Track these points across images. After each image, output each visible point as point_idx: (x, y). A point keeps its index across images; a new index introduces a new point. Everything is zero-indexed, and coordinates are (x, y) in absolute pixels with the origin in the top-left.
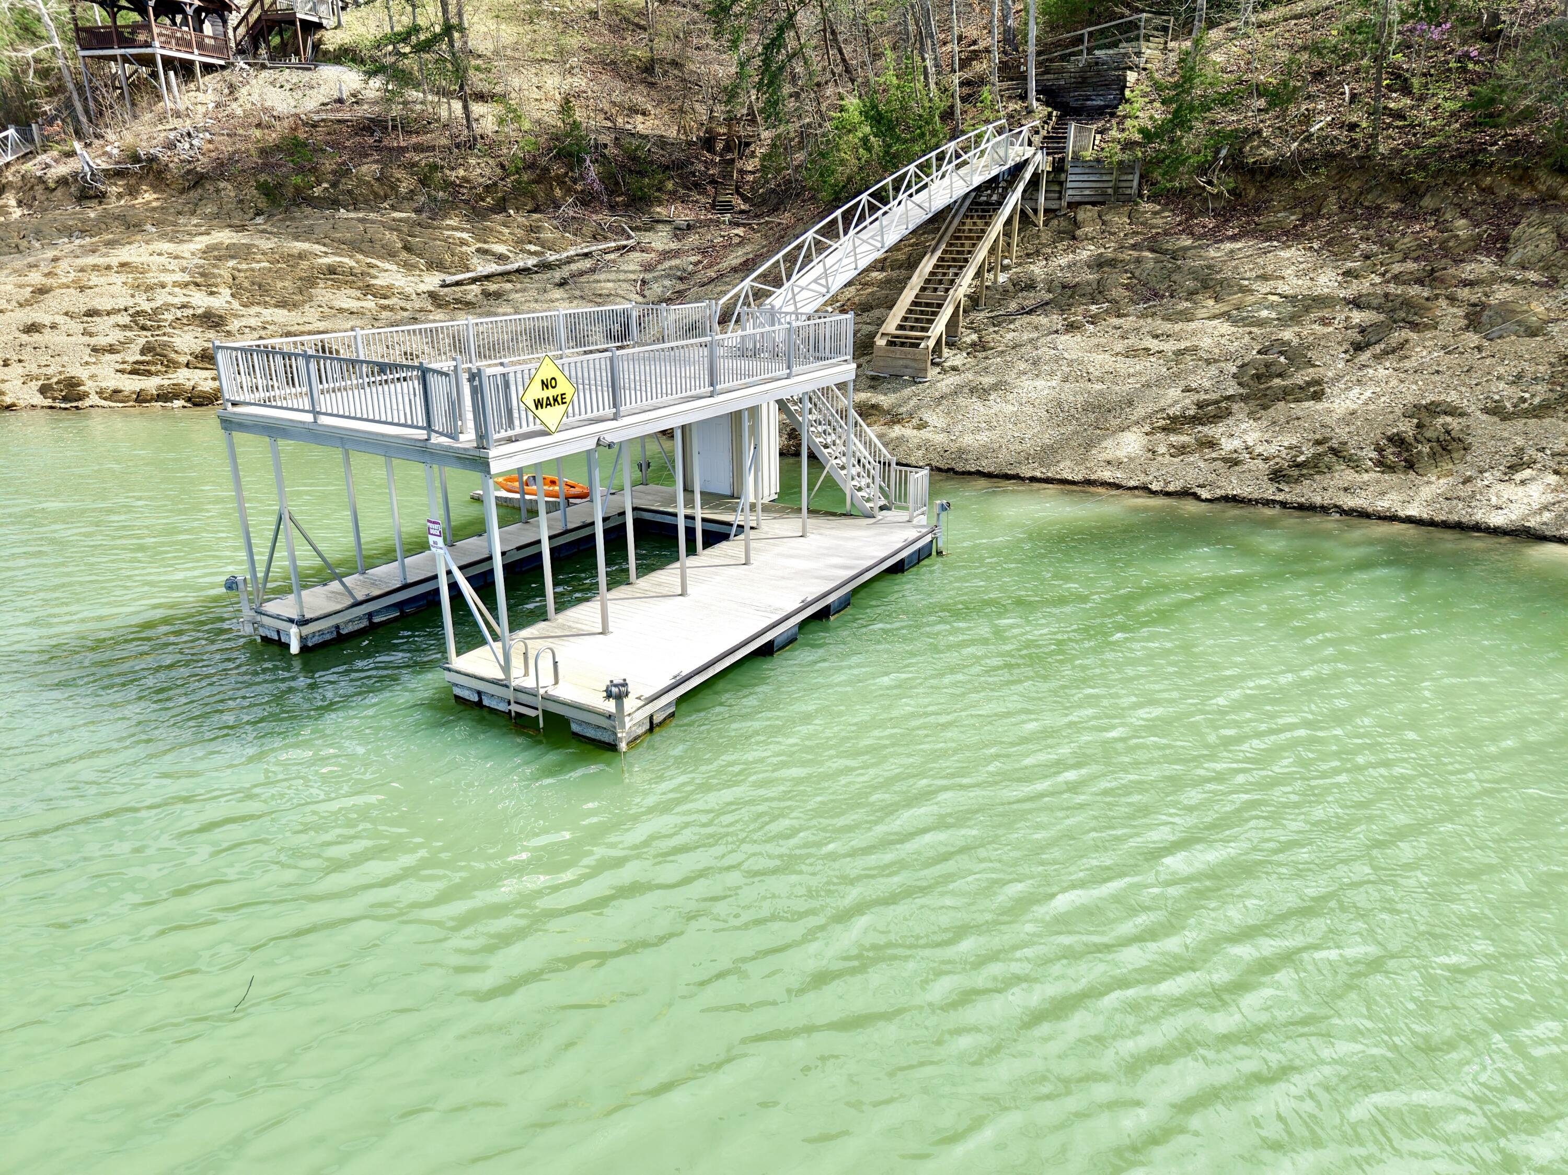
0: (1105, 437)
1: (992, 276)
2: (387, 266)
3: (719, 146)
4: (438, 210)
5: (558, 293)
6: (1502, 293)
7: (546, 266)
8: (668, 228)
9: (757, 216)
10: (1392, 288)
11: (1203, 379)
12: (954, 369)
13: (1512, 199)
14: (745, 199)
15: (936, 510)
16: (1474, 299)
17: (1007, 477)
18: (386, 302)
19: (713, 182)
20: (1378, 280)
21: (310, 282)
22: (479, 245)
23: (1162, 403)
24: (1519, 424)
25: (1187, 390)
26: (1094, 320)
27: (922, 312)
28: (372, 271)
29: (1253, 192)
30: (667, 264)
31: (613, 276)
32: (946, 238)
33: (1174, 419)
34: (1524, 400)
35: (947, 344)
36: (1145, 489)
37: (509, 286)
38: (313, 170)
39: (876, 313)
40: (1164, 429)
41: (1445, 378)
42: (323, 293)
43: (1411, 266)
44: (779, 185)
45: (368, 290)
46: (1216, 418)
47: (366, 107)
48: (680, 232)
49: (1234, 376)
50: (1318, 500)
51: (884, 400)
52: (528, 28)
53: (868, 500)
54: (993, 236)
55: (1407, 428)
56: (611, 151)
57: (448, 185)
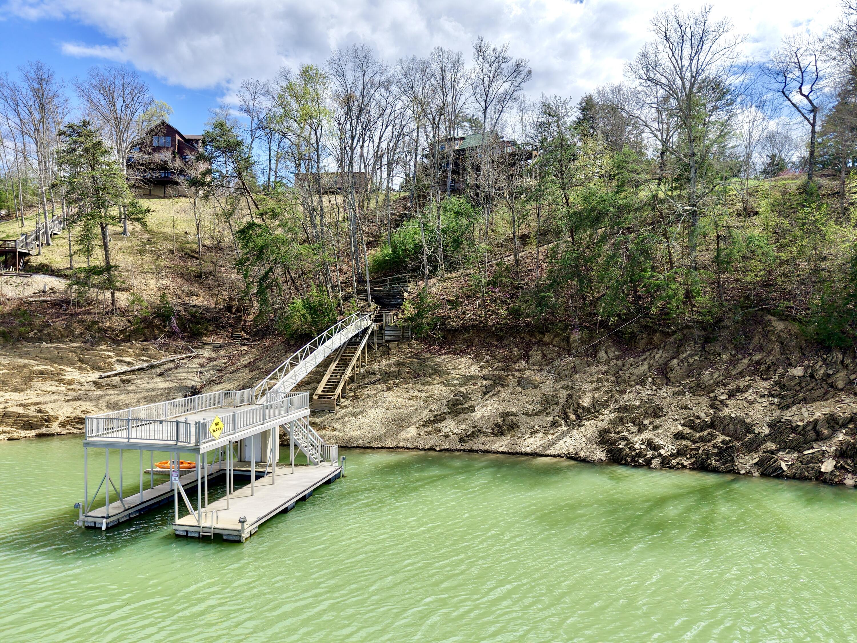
0: (402, 430)
1: (358, 369)
2: (69, 369)
3: (234, 310)
4: (96, 342)
5: (159, 379)
6: (528, 373)
7: (153, 367)
8: (210, 347)
9: (253, 341)
10: (495, 372)
11: (435, 406)
12: (345, 406)
13: (530, 341)
14: (247, 333)
15: (341, 460)
16: (519, 376)
17: (368, 448)
18: (71, 387)
19: (231, 326)
20: (491, 369)
21: (30, 378)
22: (117, 358)
23: (422, 416)
24: (533, 418)
25: (430, 411)
26: (397, 386)
27: (331, 385)
28: (62, 372)
29: (450, 337)
30: (211, 364)
31: (186, 370)
32: (340, 356)
33: (426, 422)
34: (534, 410)
35: (342, 397)
36: (417, 448)
37: (134, 377)
38: (30, 325)
39: (312, 385)
40: (423, 426)
41: (511, 403)
42: (36, 384)
43: (501, 364)
44: (263, 327)
45: (61, 381)
46: (440, 421)
47: (58, 294)
48: (216, 349)
49: (446, 405)
50: (474, 448)
51: (317, 420)
52: (139, 257)
53: (316, 459)
54: (358, 355)
55: (500, 420)
56: (183, 313)
57: (100, 329)
